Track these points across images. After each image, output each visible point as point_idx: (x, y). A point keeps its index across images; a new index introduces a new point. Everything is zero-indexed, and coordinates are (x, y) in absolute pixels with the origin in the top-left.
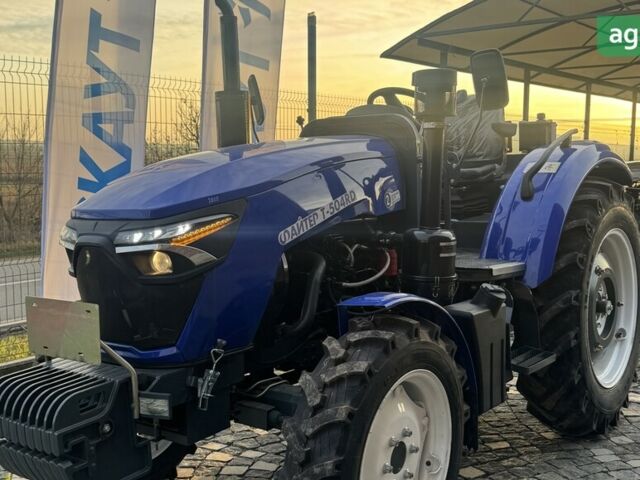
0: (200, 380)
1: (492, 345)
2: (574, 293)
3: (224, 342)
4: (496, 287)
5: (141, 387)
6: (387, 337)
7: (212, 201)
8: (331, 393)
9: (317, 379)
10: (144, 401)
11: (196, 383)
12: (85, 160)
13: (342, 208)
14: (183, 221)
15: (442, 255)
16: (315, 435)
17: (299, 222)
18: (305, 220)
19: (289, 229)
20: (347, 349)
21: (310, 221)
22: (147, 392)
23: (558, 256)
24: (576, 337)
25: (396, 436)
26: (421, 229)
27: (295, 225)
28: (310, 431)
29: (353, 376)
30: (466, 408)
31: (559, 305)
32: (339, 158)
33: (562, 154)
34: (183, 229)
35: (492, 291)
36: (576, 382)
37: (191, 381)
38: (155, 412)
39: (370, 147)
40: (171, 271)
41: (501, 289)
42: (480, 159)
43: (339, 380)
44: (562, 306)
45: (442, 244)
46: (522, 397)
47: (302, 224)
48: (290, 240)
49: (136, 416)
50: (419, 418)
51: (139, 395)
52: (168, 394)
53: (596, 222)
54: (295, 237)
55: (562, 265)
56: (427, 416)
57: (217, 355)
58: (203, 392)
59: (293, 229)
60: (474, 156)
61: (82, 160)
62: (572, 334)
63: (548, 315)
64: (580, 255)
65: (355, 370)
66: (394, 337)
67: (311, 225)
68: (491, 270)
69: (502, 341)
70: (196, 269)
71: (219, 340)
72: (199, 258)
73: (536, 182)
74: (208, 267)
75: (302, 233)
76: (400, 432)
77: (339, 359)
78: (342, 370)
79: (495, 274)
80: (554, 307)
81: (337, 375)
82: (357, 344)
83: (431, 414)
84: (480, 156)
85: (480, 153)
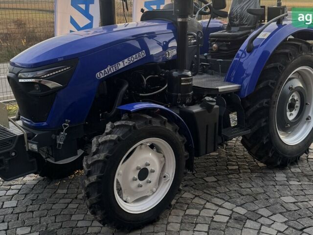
0: (58, 137)
1: (207, 126)
2: (265, 100)
3: (69, 121)
4: (211, 99)
5: (29, 138)
6: (131, 124)
7: (60, 59)
8: (101, 147)
9: (97, 140)
10: (30, 144)
11: (56, 137)
13: (135, 60)
14: (47, 69)
15: (182, 84)
16: (93, 164)
17: (109, 68)
18: (112, 67)
19: (103, 71)
20: (113, 129)
21: (115, 67)
22: (31, 141)
23: (259, 82)
24: (266, 121)
25: (141, 165)
26: (176, 71)
27: (106, 70)
28: (90, 162)
29: (111, 141)
30: (186, 154)
31: (258, 106)
33: (277, 27)
35: (208, 101)
36: (265, 143)
37: (53, 136)
38: (32, 149)
41: (214, 100)
42: (246, 26)
43: (105, 142)
44: (259, 107)
45: (182, 79)
47: (110, 69)
48: (103, 76)
49: (27, 150)
50: (159, 158)
51: (28, 142)
52: (37, 143)
53: (286, 64)
54: (106, 75)
55: (261, 86)
56: (164, 157)
57: (65, 126)
58: (60, 141)
59: (105, 71)
60: (244, 25)
62: (264, 120)
63: (252, 110)
64: (272, 81)
65: (112, 138)
66: (135, 124)
67: (116, 69)
68: (218, 89)
69: (215, 124)
71: (66, 120)
72: (52, 85)
73: (255, 43)
75: (110, 73)
76: (144, 163)
77: (108, 133)
79: (220, 91)
80: (255, 107)
82: (118, 126)
83: (166, 156)
84: (246, 24)
85: (247, 23)
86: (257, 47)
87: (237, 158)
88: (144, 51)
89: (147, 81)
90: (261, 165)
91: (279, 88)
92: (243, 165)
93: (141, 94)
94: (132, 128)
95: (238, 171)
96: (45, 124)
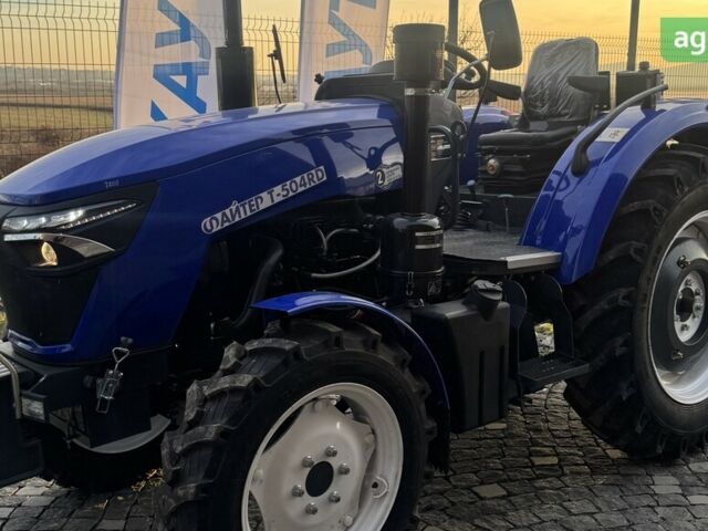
0: (99, 381)
1: (482, 354)
2: (623, 291)
3: (130, 340)
5: (24, 386)
6: (287, 347)
8: (210, 408)
9: (201, 390)
10: (26, 402)
11: (94, 383)
13: (300, 189)
14: (75, 207)
15: (419, 247)
16: (186, 453)
17: (233, 208)
18: (243, 206)
19: (219, 216)
20: (241, 359)
21: (251, 206)
22: (29, 392)
23: (605, 247)
24: (625, 344)
25: (315, 456)
26: (403, 216)
27: (227, 211)
28: (180, 449)
29: (234, 391)
30: (430, 424)
31: (603, 305)
34: (73, 216)
35: (481, 290)
36: (624, 398)
37: (88, 379)
38: (32, 413)
39: (380, 115)
40: (55, 264)
41: (498, 288)
42: (566, 119)
43: (221, 394)
44: (606, 307)
45: (418, 234)
47: (237, 209)
48: (219, 227)
49: (19, 416)
50: (360, 436)
51: (21, 395)
52: (43, 397)
53: (669, 204)
54: (227, 224)
55: (611, 257)
56: (373, 432)
57: (120, 354)
58: (103, 395)
59: (224, 214)
60: (560, 115)
62: (620, 340)
63: (589, 316)
64: (639, 245)
65: (238, 384)
66: (297, 347)
67: (251, 211)
68: (506, 262)
70: (86, 262)
71: (123, 339)
72: (89, 248)
73: (592, 153)
75: (237, 219)
76: (321, 450)
77: (228, 370)
78: (224, 382)
79: (510, 267)
80: (597, 307)
81: (218, 388)
82: (254, 353)
83: (378, 431)
84: (566, 114)
85: (566, 111)
86: (596, 163)
87: (554, 436)
88: (322, 168)
89: (329, 242)
90: (615, 454)
91: (656, 261)
92: (570, 454)
93: (314, 275)
95: (557, 471)
96: (68, 347)
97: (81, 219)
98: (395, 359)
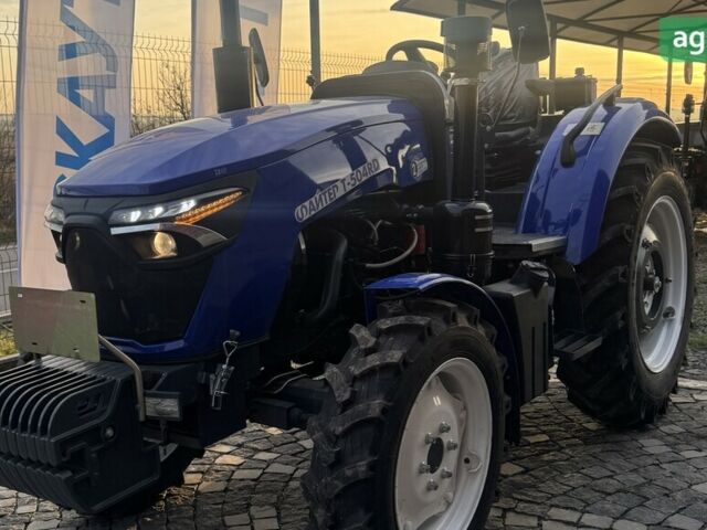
0: (212, 377)
1: (533, 330)
2: (621, 269)
3: (238, 333)
4: (538, 264)
5: (147, 386)
6: (422, 323)
7: (219, 173)
8: (362, 387)
9: (346, 370)
10: (150, 401)
11: (208, 379)
12: (64, 132)
13: (364, 179)
14: (187, 196)
15: (477, 230)
16: (346, 434)
17: (317, 196)
18: (324, 194)
19: (307, 204)
20: (378, 338)
21: (330, 194)
22: (153, 391)
24: (623, 318)
25: (432, 432)
26: (453, 201)
27: (313, 199)
28: (340, 430)
29: (385, 367)
31: (606, 282)
32: (358, 122)
33: (606, 113)
34: (187, 206)
35: (532, 269)
36: (623, 367)
37: (201, 376)
38: (161, 413)
39: (391, 109)
40: (173, 254)
41: (543, 266)
42: (512, 122)
43: (371, 372)
44: (608, 284)
45: (477, 217)
46: (563, 385)
47: (320, 198)
48: (308, 216)
49: (142, 418)
50: (457, 413)
51: (145, 395)
52: (177, 393)
53: (644, 190)
54: (313, 213)
55: (608, 239)
56: (465, 408)
57: (229, 347)
58: (216, 390)
59: (311, 203)
60: (505, 119)
61: (58, 133)
62: (619, 315)
63: (592, 294)
64: (628, 227)
65: (389, 360)
66: (430, 322)
67: (331, 199)
68: (530, 246)
69: (544, 324)
70: (204, 252)
71: (232, 331)
72: (207, 238)
73: (578, 145)
74: (217, 249)
75: (321, 208)
76: (437, 426)
77: (370, 348)
78: (374, 360)
79: (534, 250)
80: (599, 285)
81: (368, 366)
82: (390, 331)
83: (470, 407)
84: (512, 118)
85: (513, 114)
86: (584, 152)
89: (379, 231)
90: (592, 426)
93: (368, 265)
94: (426, 332)
96: (181, 344)
97: (193, 209)
98: (486, 333)
